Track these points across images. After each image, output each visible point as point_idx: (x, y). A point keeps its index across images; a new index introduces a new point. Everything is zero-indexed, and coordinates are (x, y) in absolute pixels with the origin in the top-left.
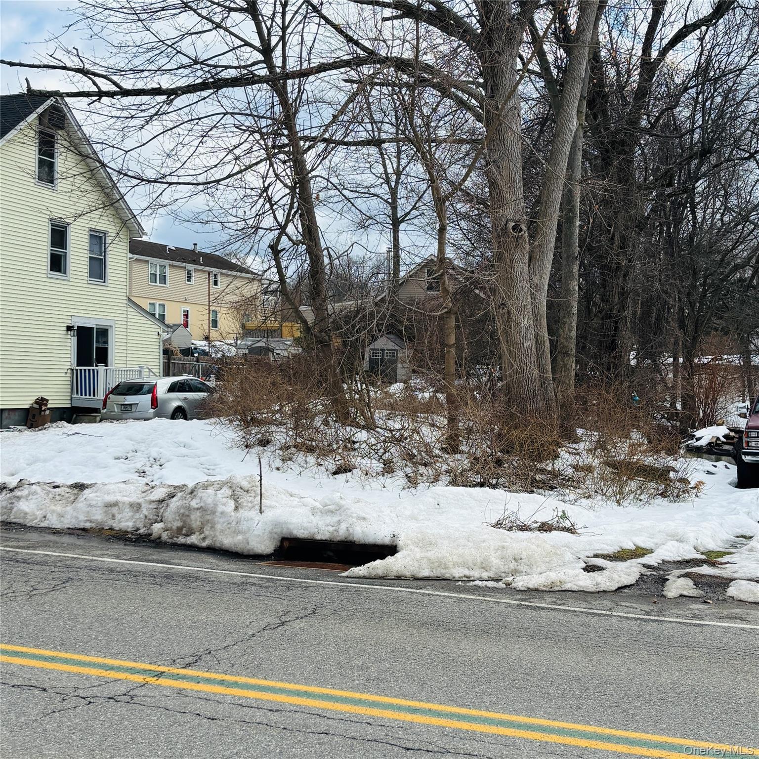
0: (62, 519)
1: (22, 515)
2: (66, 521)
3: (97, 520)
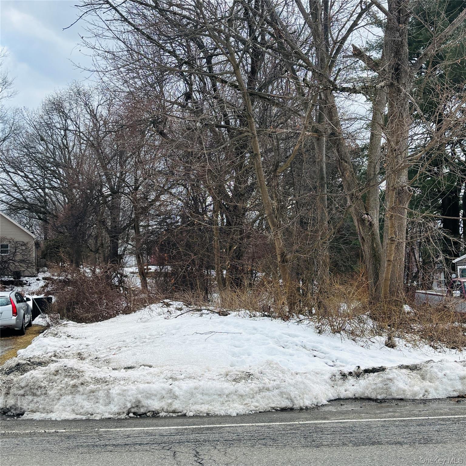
0: (438, 391)
1: (402, 392)
2: (441, 393)
3: (459, 390)
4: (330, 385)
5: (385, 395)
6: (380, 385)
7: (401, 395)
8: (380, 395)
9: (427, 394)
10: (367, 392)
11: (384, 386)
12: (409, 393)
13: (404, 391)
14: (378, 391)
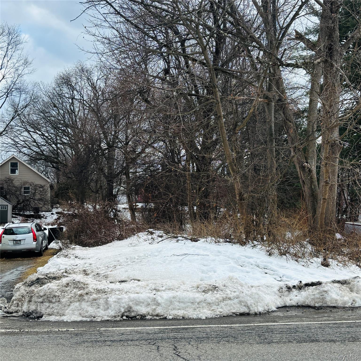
4: (278, 295)
5: (322, 304)
6: (318, 296)
7: (334, 304)
8: (318, 303)
9: (354, 302)
10: (307, 301)
11: (321, 297)
12: (340, 302)
13: (336, 300)
14: (316, 300)
